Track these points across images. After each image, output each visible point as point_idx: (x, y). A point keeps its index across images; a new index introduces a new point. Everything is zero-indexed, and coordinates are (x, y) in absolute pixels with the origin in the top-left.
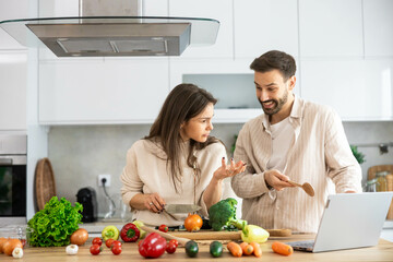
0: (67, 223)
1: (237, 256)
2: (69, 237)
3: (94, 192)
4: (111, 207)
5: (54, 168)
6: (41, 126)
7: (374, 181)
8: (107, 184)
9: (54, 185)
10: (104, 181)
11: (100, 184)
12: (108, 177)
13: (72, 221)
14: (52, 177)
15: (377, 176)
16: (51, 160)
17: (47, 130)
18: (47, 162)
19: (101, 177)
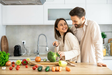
0: (4, 60)
1: (53, 71)
2: (5, 64)
3: (20, 46)
4: (26, 51)
5: (8, 39)
6: (3, 25)
7: (109, 44)
8: (24, 44)
9: (8, 44)
10: (23, 43)
11: (22, 44)
12: (25, 42)
13: (6, 59)
14: (7, 42)
15: (111, 42)
16: (7, 36)
17: (5, 26)
18: (5, 37)
19: (23, 42)
